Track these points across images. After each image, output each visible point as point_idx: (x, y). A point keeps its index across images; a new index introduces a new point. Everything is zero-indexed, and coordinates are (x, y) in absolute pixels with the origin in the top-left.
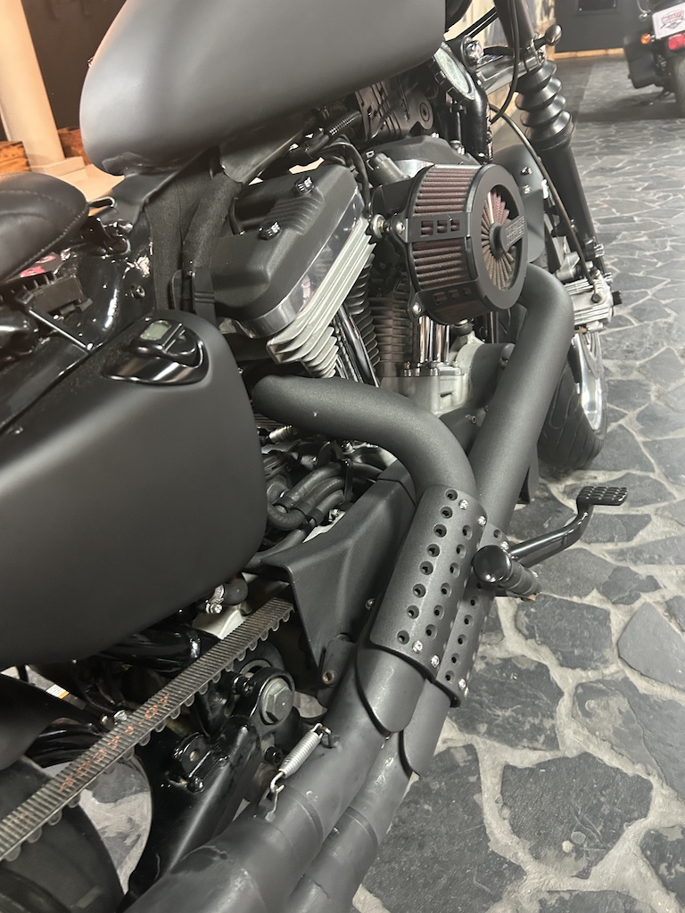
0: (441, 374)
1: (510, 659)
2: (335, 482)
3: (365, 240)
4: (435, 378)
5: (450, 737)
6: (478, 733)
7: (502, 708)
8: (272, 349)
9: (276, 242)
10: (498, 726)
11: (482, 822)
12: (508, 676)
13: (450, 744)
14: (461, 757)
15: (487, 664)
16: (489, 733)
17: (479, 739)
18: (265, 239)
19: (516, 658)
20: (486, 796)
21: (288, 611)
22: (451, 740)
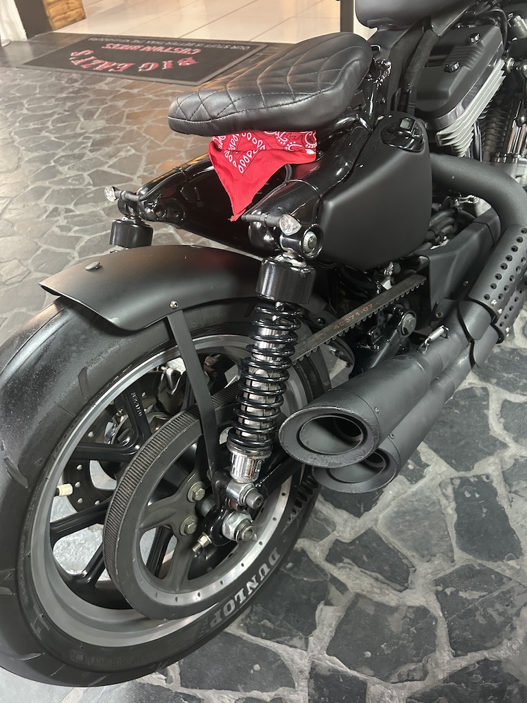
0: (519, 162)
1: (516, 349)
2: (450, 220)
3: (501, 73)
4: (515, 165)
5: (474, 382)
6: (491, 383)
7: (507, 373)
8: (439, 137)
9: (456, 75)
10: (503, 381)
11: (487, 422)
12: (514, 358)
13: (473, 385)
14: (479, 393)
15: (501, 350)
16: (498, 384)
17: (491, 386)
18: (449, 72)
19: (521, 349)
20: (491, 412)
21: (424, 280)
22: (474, 384)
